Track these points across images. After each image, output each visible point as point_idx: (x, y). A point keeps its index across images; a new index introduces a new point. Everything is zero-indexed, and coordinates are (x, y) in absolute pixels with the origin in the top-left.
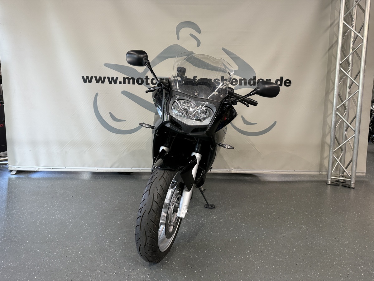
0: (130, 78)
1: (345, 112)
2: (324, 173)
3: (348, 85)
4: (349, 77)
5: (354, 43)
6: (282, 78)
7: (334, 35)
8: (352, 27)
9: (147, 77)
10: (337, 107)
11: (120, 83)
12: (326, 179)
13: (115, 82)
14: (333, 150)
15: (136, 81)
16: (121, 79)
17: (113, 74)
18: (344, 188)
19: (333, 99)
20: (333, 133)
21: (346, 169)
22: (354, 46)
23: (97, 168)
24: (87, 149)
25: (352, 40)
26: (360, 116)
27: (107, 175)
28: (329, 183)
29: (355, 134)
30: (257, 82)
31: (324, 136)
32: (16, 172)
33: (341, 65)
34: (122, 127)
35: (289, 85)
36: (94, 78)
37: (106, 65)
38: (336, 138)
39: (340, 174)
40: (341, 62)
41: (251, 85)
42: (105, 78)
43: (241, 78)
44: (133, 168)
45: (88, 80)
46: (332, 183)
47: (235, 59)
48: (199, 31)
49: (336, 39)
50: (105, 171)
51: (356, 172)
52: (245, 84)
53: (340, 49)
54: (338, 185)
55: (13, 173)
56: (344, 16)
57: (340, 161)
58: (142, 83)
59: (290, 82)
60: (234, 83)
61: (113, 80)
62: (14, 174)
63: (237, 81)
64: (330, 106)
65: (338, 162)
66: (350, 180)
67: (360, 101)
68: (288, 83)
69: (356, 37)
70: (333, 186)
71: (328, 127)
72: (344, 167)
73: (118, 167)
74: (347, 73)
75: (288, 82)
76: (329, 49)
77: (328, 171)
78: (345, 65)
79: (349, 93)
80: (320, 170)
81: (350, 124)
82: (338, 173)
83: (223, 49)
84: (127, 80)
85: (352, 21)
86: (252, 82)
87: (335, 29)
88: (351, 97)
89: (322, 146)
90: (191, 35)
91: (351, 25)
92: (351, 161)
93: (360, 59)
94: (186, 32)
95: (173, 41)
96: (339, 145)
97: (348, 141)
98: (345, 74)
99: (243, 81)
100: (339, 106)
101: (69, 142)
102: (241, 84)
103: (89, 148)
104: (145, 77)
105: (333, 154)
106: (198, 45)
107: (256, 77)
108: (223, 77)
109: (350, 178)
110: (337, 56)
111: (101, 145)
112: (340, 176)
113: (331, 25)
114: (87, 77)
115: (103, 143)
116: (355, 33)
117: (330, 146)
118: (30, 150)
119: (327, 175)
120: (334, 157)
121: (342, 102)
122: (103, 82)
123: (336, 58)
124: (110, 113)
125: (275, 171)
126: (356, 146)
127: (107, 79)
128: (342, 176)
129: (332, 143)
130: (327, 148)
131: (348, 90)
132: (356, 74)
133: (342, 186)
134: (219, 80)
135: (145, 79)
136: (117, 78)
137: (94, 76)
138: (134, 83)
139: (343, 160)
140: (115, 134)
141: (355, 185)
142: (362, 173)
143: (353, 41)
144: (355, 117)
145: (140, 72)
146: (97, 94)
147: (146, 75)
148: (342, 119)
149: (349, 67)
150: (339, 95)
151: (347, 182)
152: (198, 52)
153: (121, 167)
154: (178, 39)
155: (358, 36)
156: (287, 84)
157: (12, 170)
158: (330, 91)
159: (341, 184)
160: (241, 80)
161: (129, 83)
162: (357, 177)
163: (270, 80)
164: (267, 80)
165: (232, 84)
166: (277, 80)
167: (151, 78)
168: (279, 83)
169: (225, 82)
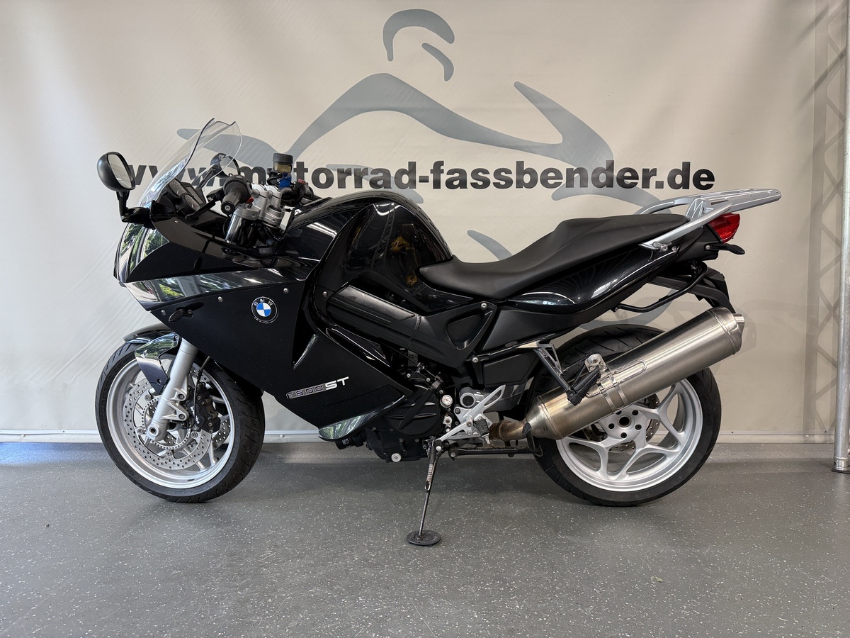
0: (252, 168)
2: (818, 439)
6: (687, 166)
7: (829, 45)
9: (301, 165)
28: (842, 469)
30: (617, 179)
31: (813, 330)
35: (709, 187)
36: (148, 169)
37: (184, 133)
41: (601, 186)
43: (570, 166)
48: (448, 35)
52: (583, 183)
59: (711, 177)
60: (551, 182)
63: (558, 175)
68: (704, 179)
71: (822, 303)
75: (704, 176)
76: (817, 85)
80: (807, 430)
83: (519, 86)
86: (603, 178)
87: (831, 29)
89: (808, 358)
90: (426, 46)
94: (411, 38)
99: (576, 175)
101: (74, 357)
102: (570, 183)
106: (448, 75)
107: (612, 163)
108: (520, 164)
113: (818, 19)
119: (834, 442)
130: (822, 365)
134: (509, 172)
137: (148, 164)
145: (281, 152)
152: (449, 97)
154: (390, 58)
156: (704, 183)
158: (824, 200)
160: (569, 171)
163: (654, 172)
164: (645, 171)
165: (545, 183)
166: (675, 172)
167: (311, 167)
168: (679, 179)
169: (527, 178)
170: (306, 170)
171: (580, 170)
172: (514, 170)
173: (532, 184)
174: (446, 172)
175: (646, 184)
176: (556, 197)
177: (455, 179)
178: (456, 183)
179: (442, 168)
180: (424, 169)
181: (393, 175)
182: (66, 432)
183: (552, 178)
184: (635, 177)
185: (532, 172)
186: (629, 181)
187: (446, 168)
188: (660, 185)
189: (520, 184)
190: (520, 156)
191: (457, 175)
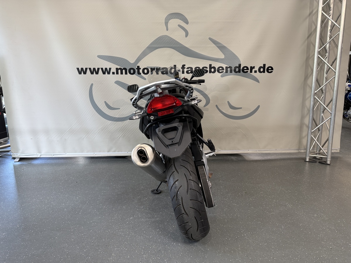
0: (122, 68)
1: (322, 95)
2: (302, 151)
3: (325, 70)
4: (326, 64)
5: (331, 31)
6: (264, 65)
7: (313, 24)
8: (330, 16)
9: (138, 67)
10: (316, 92)
11: (113, 73)
12: (304, 156)
13: (109, 73)
14: (311, 131)
15: (128, 71)
16: (114, 70)
17: (106, 65)
18: (320, 164)
19: (312, 84)
20: (311, 115)
21: (322, 147)
22: (331, 34)
23: (95, 153)
24: (85, 136)
25: (329, 28)
26: (336, 99)
27: (105, 159)
28: (308, 161)
29: (331, 116)
31: (303, 117)
32: (19, 159)
33: (319, 53)
34: (117, 114)
35: (271, 72)
36: (88, 69)
37: (100, 57)
38: (314, 120)
39: (316, 152)
40: (319, 50)
42: (98, 69)
43: (227, 66)
44: (128, 153)
45: (82, 71)
46: (311, 161)
47: (222, 48)
48: (187, 22)
49: (315, 27)
50: (103, 156)
51: (332, 149)
52: (231, 72)
53: (318, 37)
54: (316, 162)
55: (16, 160)
56: (323, 6)
57: (318, 140)
58: (134, 73)
59: (272, 69)
60: (220, 71)
61: (106, 71)
62: (18, 161)
63: (223, 69)
64: (308, 90)
65: (316, 142)
66: (326, 158)
67: (337, 86)
68: (270, 70)
69: (333, 26)
70: (311, 163)
71: (306, 109)
72: (321, 145)
73: (115, 151)
74: (325, 60)
75: (270, 68)
76: (308, 37)
77: (306, 149)
78: (323, 52)
79: (326, 78)
80: (299, 148)
81: (327, 107)
82: (316, 151)
83: (210, 39)
84: (119, 71)
85: (330, 10)
86: (237, 70)
87: (314, 18)
88: (328, 82)
89: (301, 127)
90: (179, 26)
91: (329, 15)
92: (328, 140)
93: (337, 46)
94: (174, 23)
95: (162, 32)
96: (317, 126)
97: (325, 122)
98: (323, 61)
99: (229, 69)
100: (317, 91)
101: (68, 130)
102: (227, 72)
103: (87, 135)
104: (137, 67)
105: (312, 134)
106: (187, 35)
108: (210, 65)
109: (326, 156)
110: (315, 44)
111: (98, 132)
112: (317, 153)
113: (310, 14)
114: (82, 69)
115: (99, 130)
116: (332, 22)
117: (308, 127)
118: (32, 139)
119: (306, 152)
120: (312, 137)
121: (320, 87)
122: (97, 73)
123: (315, 46)
124: (105, 102)
125: (258, 151)
126: (332, 127)
127: (100, 70)
128: (319, 154)
129: (310, 124)
130: (305, 128)
131: (325, 75)
132: (333, 61)
133: (319, 162)
134: (207, 68)
135: (137, 69)
136: (110, 69)
137: (88, 67)
138: (126, 73)
139: (320, 139)
140: (111, 121)
141: (331, 161)
142: (337, 150)
143: (330, 30)
144: (332, 100)
145: (132, 63)
146: (92, 85)
147: (138, 65)
148: (320, 102)
149: (326, 54)
150: (317, 80)
151: (323, 159)
152: (187, 43)
153: (118, 152)
154: (167, 30)
155: (335, 25)
156: (270, 71)
157: (16, 157)
158: (308, 76)
159: (318, 161)
160: (226, 68)
161: (122, 73)
162: (332, 153)
163: (254, 67)
164: (251, 67)
165: (218, 72)
166: (260, 68)
167: (142, 68)
168: (262, 70)
169: (213, 70)
170: (140, 69)
171: (230, 67)
172: (208, 67)
173: (214, 72)
174: (186, 68)
175: (251, 72)
176: (222, 76)
177: (189, 70)
178: (189, 72)
179: (185, 67)
180: (179, 67)
181: (169, 69)
182: (67, 154)
183: (221, 70)
184: (248, 69)
185: (214, 68)
186: (246, 71)
187: (186, 67)
188: (256, 72)
189: (210, 72)
190: (210, 62)
191: (190, 69)
